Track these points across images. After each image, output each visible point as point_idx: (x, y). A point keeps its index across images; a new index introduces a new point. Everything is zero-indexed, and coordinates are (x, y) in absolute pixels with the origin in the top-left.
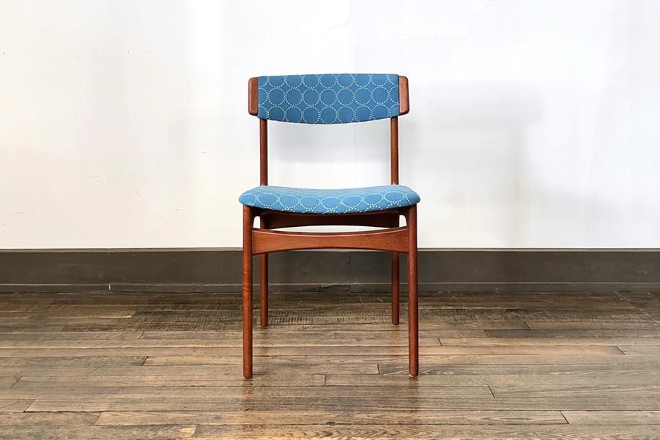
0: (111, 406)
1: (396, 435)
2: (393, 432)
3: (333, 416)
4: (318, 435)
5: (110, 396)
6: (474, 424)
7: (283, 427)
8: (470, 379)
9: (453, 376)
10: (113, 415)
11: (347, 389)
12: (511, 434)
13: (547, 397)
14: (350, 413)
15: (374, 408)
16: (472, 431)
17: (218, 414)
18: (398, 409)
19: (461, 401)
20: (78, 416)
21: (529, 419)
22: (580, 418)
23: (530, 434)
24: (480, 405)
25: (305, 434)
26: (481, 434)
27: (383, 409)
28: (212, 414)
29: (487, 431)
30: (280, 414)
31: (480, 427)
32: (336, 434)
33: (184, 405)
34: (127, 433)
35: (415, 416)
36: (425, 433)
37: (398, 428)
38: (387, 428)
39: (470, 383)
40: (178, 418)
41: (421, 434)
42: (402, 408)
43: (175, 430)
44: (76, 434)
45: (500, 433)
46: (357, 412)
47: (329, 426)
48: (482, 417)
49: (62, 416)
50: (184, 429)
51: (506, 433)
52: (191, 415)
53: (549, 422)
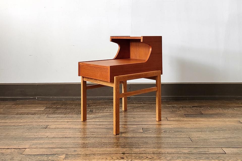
0: (30, 146)
1: (152, 158)
2: (150, 157)
3: (124, 150)
4: (118, 159)
5: (31, 142)
6: (185, 154)
7: (103, 155)
8: (181, 134)
9: (174, 133)
10: (31, 150)
11: (130, 139)
12: (202, 158)
13: (214, 142)
14: (132, 149)
15: (142, 147)
16: (184, 157)
17: (76, 149)
18: (152, 147)
19: (178, 143)
20: (16, 150)
21: (209, 152)
22: (230, 151)
23: (210, 158)
24: (187, 145)
25: (112, 158)
26: (189, 158)
27: (146, 147)
28: (73, 149)
29: (191, 157)
30: (102, 149)
31: (188, 155)
32: (125, 158)
33: (61, 145)
34: (35, 158)
35: (160, 150)
36: (164, 158)
37: (153, 155)
38: (148, 155)
39: (181, 136)
40: (58, 151)
41: (162, 158)
42: (154, 146)
43: (56, 156)
44: (14, 158)
45: (197, 158)
46: (134, 148)
47: (123, 154)
48: (188, 151)
49: (9, 151)
50: (60, 156)
51: (200, 158)
52: (64, 150)
53: (217, 153)
